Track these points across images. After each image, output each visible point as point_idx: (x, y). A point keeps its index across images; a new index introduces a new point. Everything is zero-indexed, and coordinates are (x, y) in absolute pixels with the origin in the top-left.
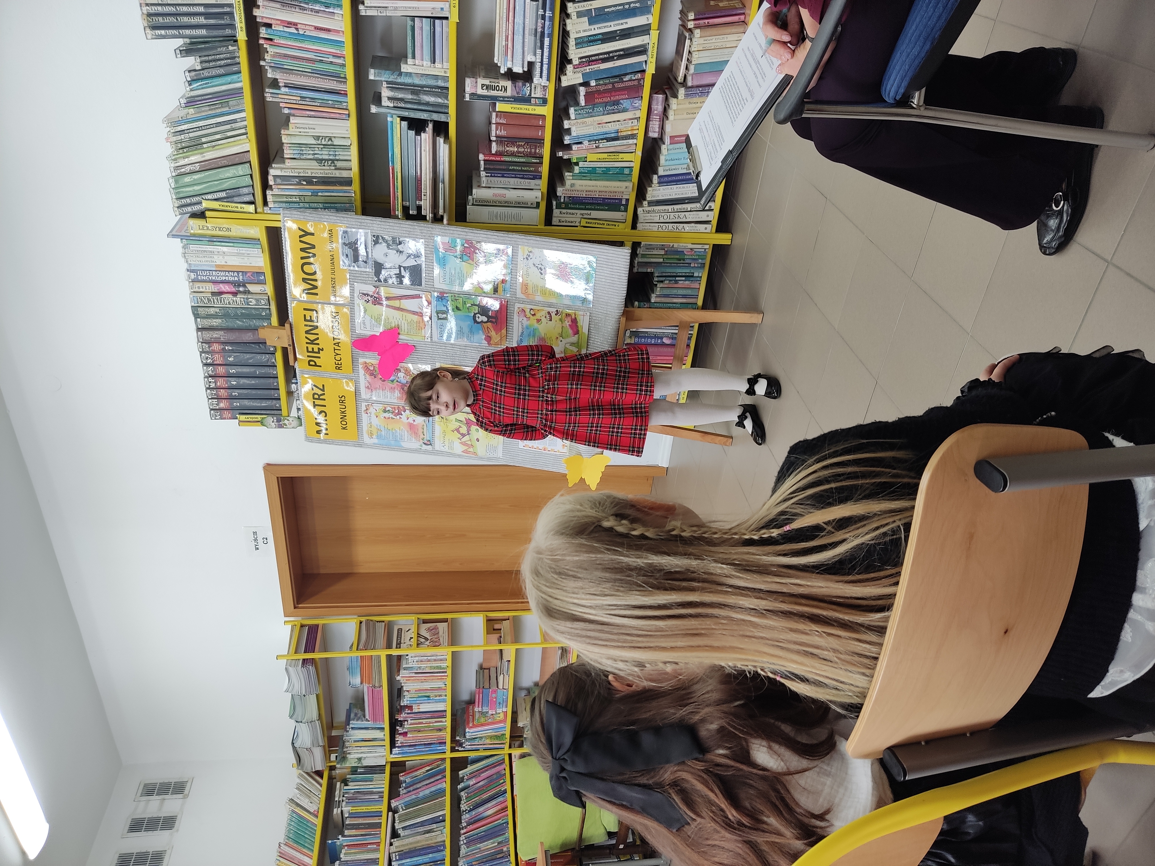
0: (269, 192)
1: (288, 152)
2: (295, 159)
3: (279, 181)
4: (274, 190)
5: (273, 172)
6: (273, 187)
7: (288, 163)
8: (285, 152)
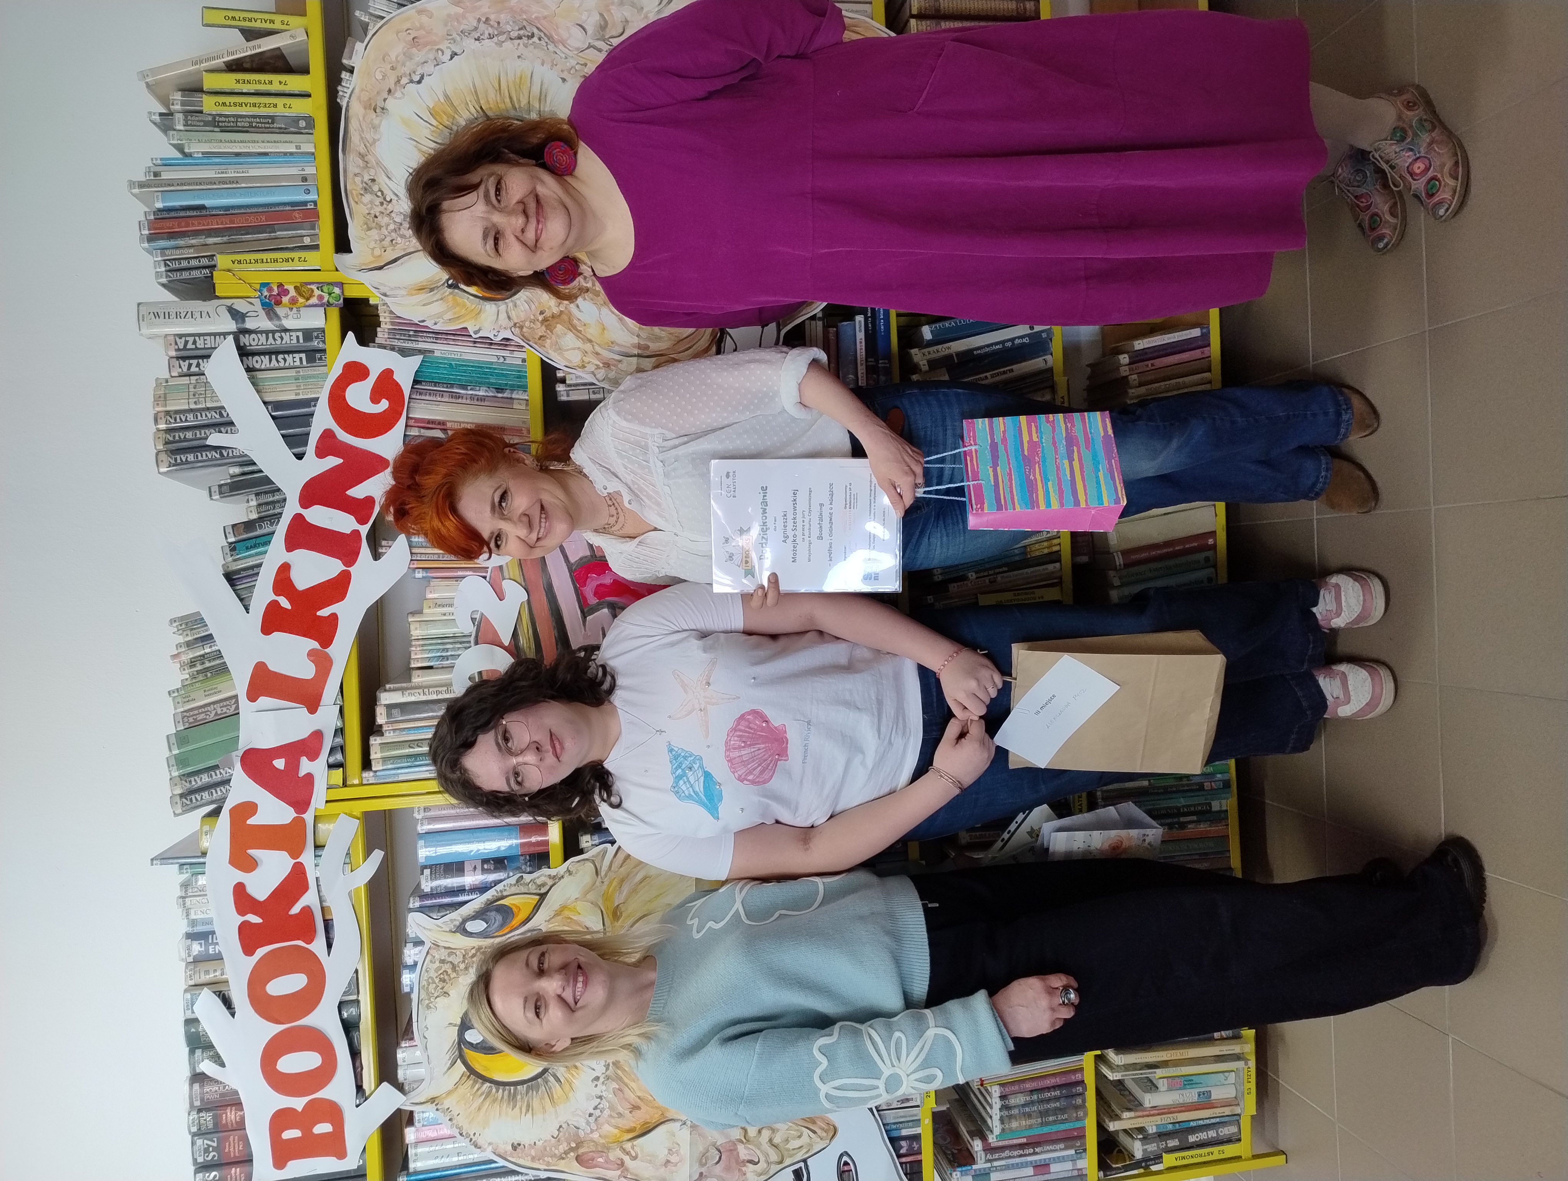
0: (375, 741)
1: (418, 657)
2: (431, 668)
3: (397, 714)
4: (387, 734)
5: (386, 698)
6: (385, 728)
7: (418, 678)
8: (413, 656)
